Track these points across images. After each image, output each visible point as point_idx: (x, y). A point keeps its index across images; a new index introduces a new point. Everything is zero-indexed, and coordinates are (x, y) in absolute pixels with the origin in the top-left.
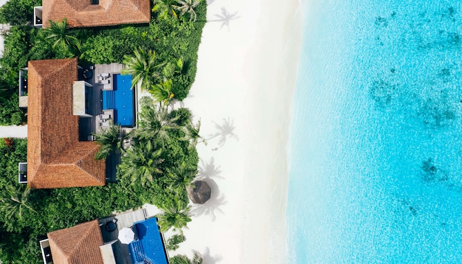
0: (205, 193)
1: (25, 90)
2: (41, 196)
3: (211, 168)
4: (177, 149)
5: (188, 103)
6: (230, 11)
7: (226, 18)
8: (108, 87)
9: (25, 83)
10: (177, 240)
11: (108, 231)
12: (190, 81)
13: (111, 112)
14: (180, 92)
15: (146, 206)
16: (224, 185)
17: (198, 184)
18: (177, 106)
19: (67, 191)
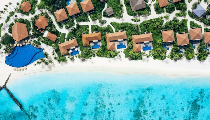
0: (83, 60)
1: (96, 32)
2: (81, 37)
3: (87, 61)
4: (89, 56)
5: (96, 56)
6: (111, 62)
7: (110, 61)
8: (98, 44)
9: (97, 32)
10: (76, 56)
11: (77, 47)
12: (100, 57)
13: (94, 45)
14: (98, 55)
15: (81, 52)
16: (84, 63)
17: (84, 59)
18: (96, 55)
19: (82, 40)
